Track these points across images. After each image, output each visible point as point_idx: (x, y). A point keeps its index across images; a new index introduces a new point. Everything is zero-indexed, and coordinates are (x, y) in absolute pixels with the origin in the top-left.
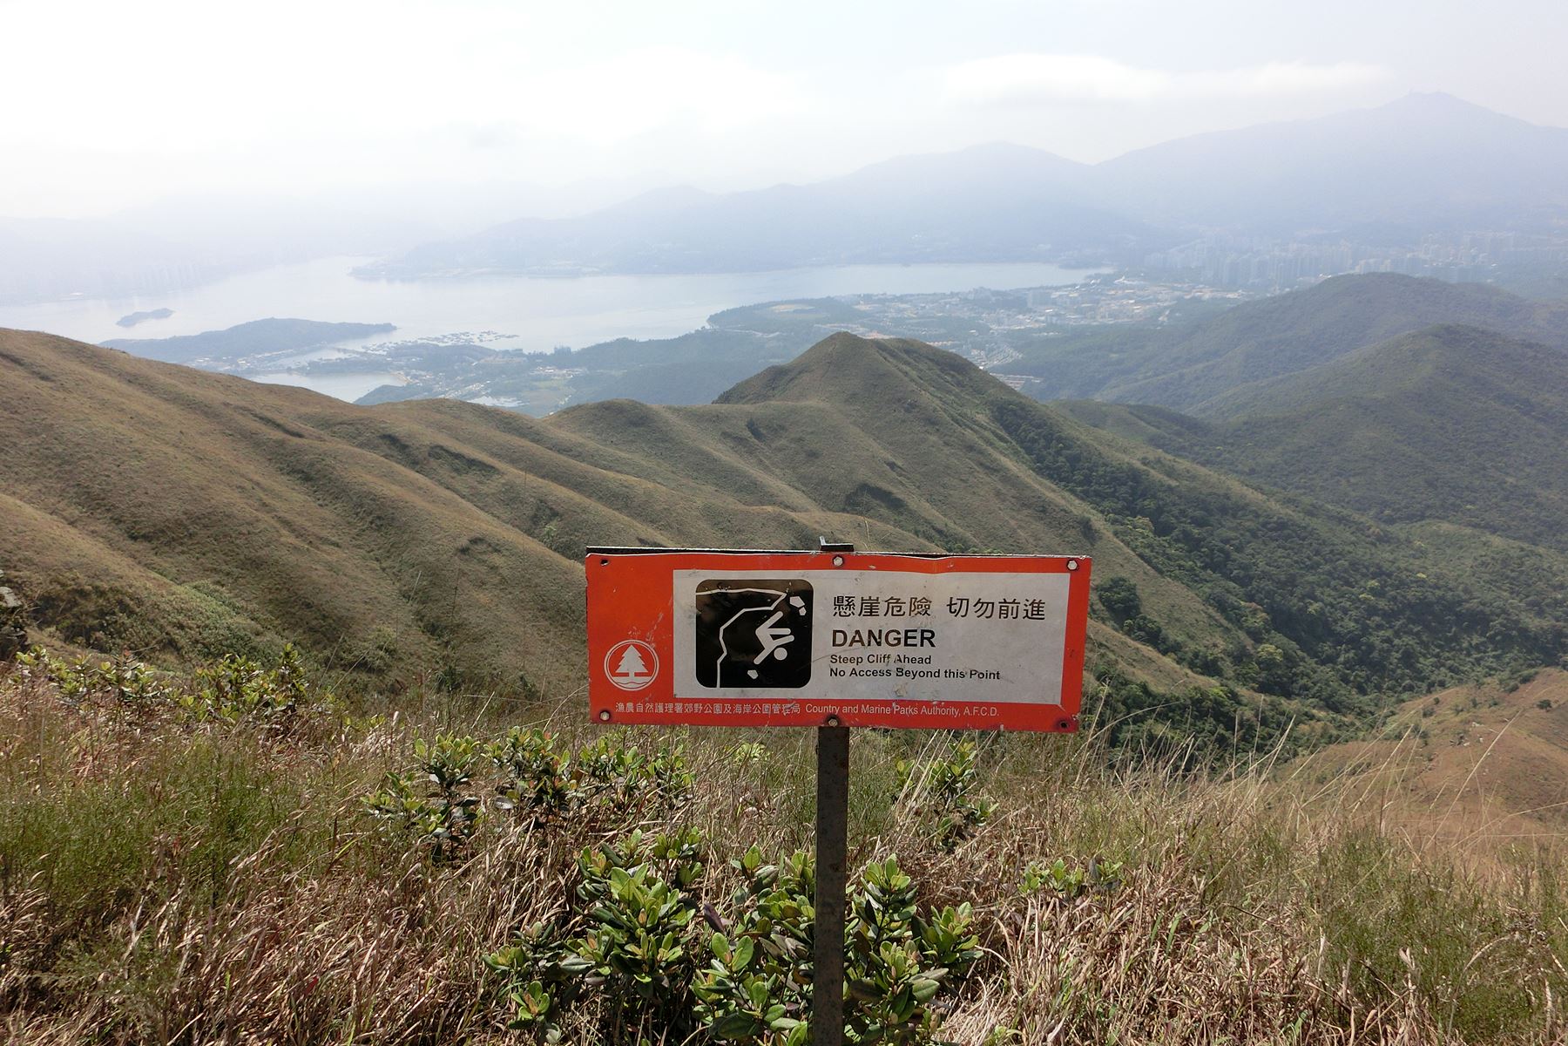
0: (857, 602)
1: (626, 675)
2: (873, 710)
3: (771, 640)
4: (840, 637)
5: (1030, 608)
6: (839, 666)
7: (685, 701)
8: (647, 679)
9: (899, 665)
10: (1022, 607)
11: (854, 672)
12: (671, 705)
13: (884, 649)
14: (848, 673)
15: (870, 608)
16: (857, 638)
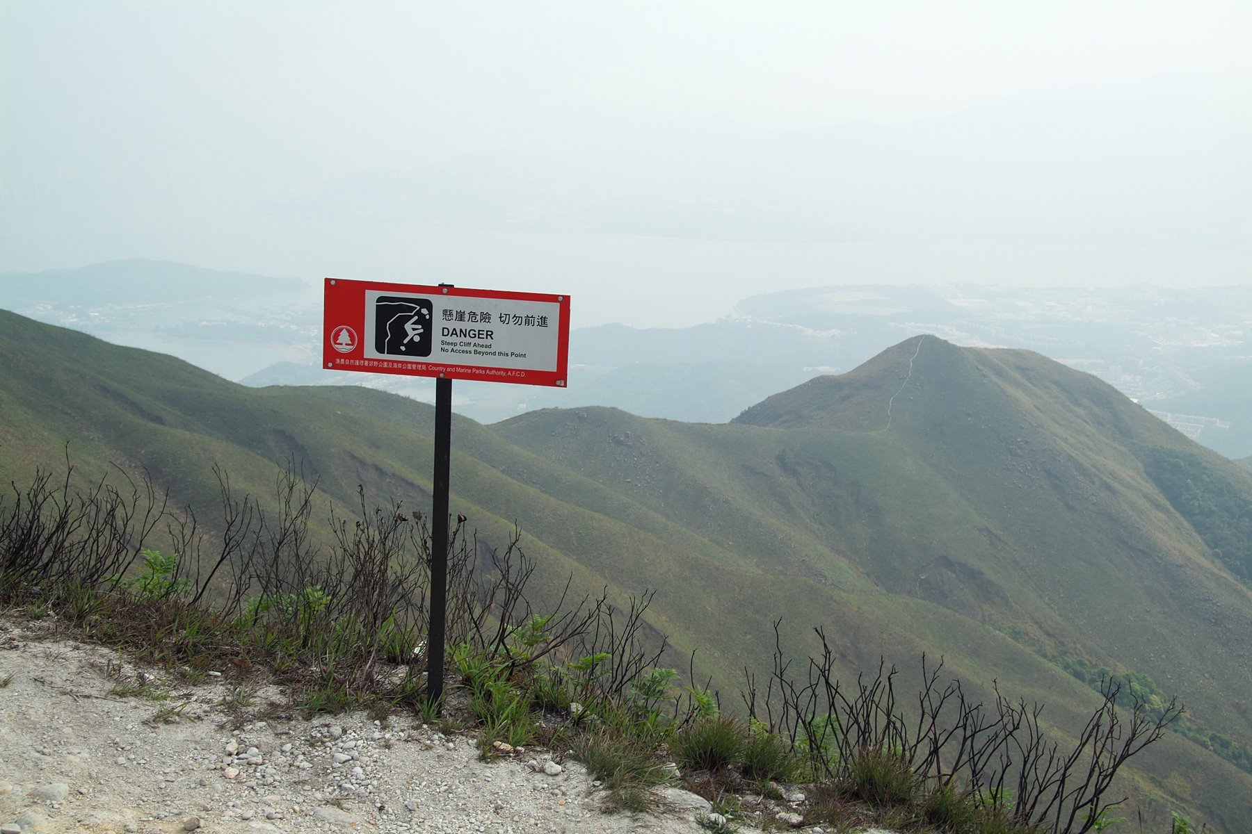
0: (454, 313)
1: (341, 344)
2: (462, 371)
3: (412, 331)
4: (446, 331)
5: (540, 320)
6: (446, 347)
7: (369, 360)
8: (351, 347)
9: (475, 348)
10: (536, 320)
11: (452, 350)
12: (362, 362)
13: (468, 339)
14: (450, 351)
15: (461, 316)
16: (454, 332)
